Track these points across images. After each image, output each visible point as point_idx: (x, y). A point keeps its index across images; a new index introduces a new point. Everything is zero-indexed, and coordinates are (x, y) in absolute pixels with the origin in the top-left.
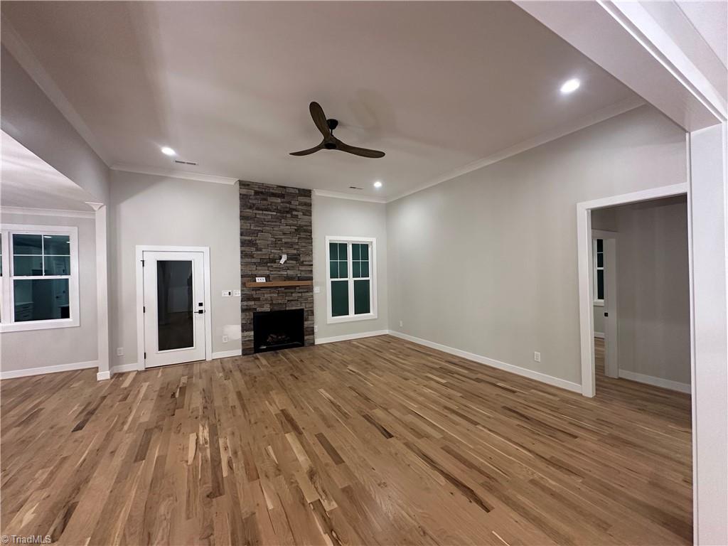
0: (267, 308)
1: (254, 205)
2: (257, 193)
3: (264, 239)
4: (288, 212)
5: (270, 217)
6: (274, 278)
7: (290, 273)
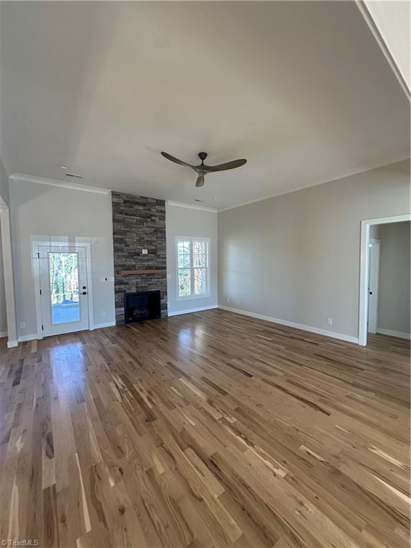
0: (134, 290)
1: (123, 210)
2: (125, 202)
3: (131, 238)
4: (148, 217)
5: (135, 221)
6: (139, 268)
7: (150, 263)
